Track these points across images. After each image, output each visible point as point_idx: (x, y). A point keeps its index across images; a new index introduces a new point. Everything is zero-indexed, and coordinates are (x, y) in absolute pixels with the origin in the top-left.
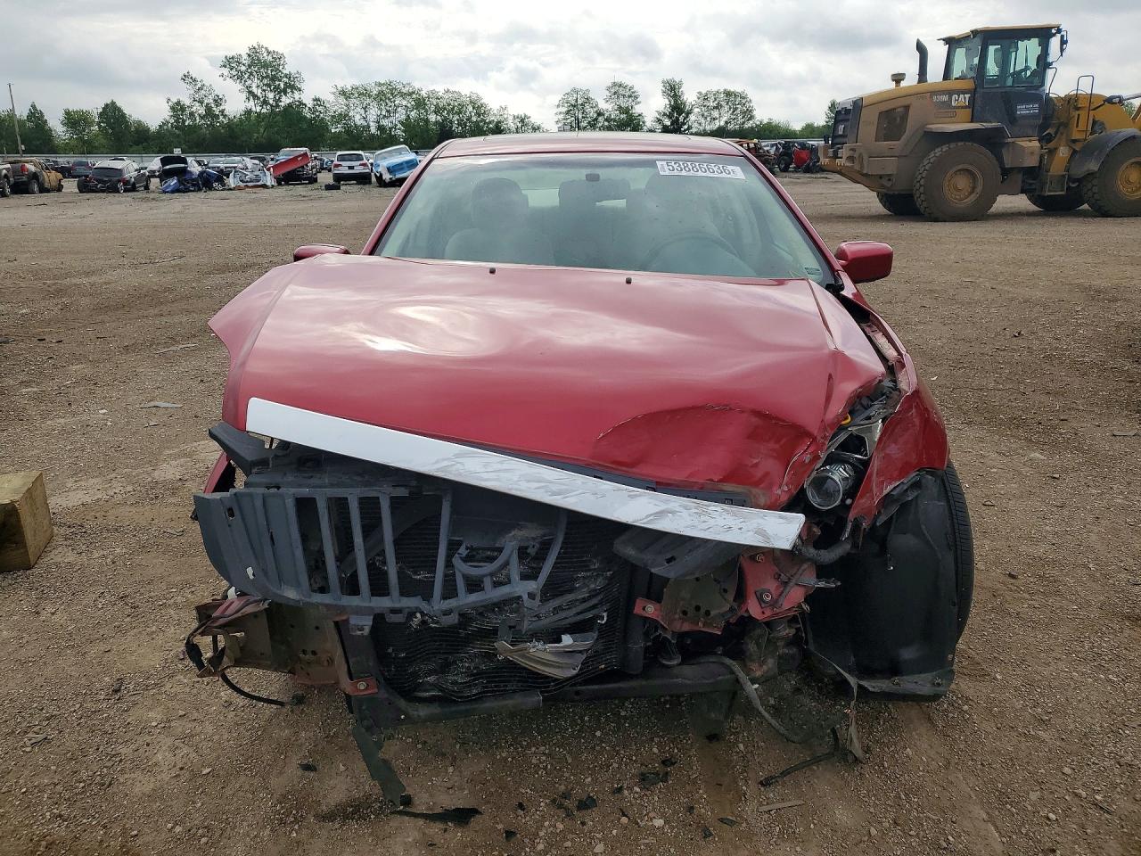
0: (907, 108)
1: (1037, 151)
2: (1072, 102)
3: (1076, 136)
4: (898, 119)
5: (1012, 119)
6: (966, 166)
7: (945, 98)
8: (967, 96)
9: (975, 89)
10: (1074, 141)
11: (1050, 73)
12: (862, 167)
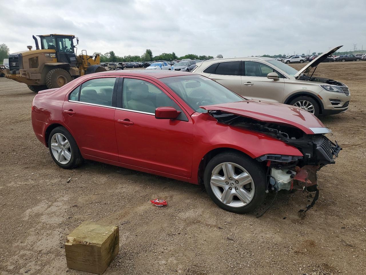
0: (37, 57)
1: (78, 71)
2: (81, 57)
3: (85, 67)
4: (35, 61)
5: (69, 61)
6: (61, 76)
7: (48, 55)
8: (55, 54)
9: (56, 52)
10: (85, 68)
11: (75, 49)
12: (30, 77)
